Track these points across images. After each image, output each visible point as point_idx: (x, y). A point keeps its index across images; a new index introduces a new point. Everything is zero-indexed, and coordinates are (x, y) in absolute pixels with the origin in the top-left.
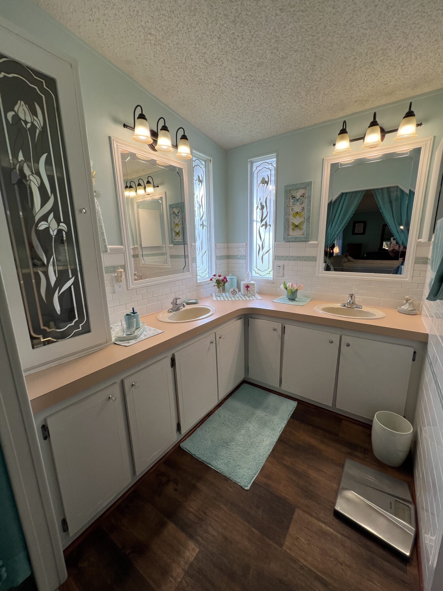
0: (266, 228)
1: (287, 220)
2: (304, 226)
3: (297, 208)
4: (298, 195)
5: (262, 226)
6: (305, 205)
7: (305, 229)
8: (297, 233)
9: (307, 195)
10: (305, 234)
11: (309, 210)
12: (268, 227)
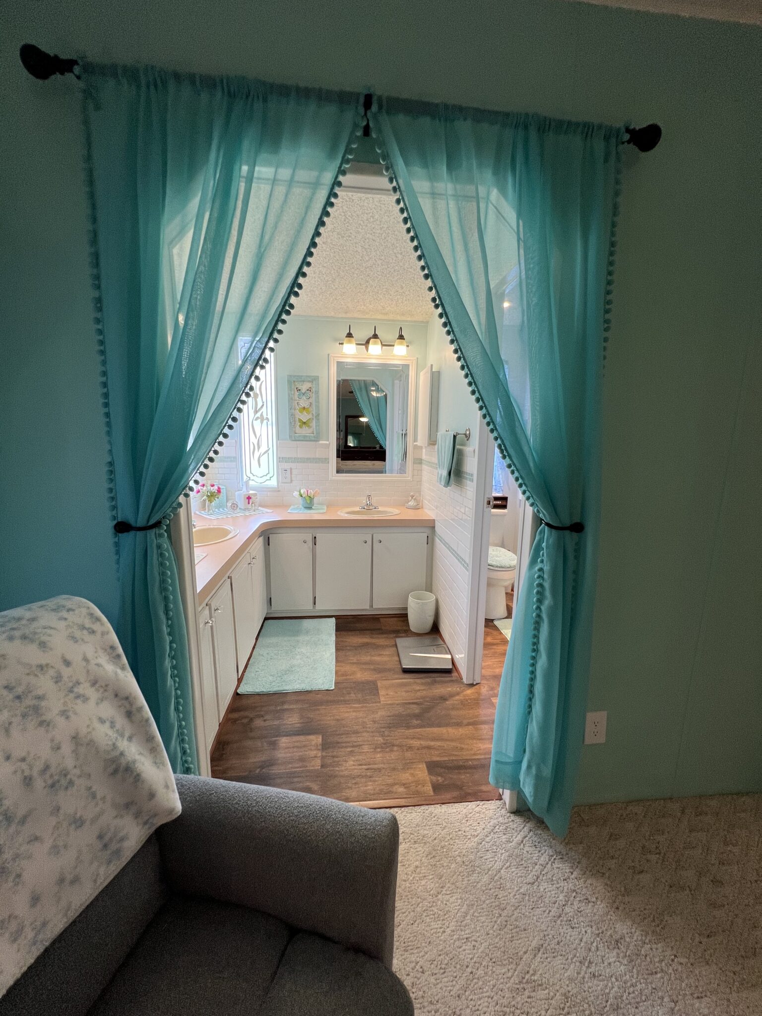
0: (262, 423)
1: (292, 415)
2: (314, 424)
3: (304, 403)
4: (304, 387)
5: (256, 420)
6: (312, 400)
7: (315, 427)
8: (305, 431)
9: (314, 390)
10: (315, 432)
11: (318, 407)
12: (265, 422)
